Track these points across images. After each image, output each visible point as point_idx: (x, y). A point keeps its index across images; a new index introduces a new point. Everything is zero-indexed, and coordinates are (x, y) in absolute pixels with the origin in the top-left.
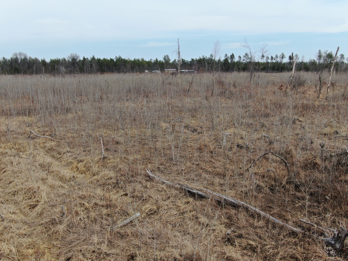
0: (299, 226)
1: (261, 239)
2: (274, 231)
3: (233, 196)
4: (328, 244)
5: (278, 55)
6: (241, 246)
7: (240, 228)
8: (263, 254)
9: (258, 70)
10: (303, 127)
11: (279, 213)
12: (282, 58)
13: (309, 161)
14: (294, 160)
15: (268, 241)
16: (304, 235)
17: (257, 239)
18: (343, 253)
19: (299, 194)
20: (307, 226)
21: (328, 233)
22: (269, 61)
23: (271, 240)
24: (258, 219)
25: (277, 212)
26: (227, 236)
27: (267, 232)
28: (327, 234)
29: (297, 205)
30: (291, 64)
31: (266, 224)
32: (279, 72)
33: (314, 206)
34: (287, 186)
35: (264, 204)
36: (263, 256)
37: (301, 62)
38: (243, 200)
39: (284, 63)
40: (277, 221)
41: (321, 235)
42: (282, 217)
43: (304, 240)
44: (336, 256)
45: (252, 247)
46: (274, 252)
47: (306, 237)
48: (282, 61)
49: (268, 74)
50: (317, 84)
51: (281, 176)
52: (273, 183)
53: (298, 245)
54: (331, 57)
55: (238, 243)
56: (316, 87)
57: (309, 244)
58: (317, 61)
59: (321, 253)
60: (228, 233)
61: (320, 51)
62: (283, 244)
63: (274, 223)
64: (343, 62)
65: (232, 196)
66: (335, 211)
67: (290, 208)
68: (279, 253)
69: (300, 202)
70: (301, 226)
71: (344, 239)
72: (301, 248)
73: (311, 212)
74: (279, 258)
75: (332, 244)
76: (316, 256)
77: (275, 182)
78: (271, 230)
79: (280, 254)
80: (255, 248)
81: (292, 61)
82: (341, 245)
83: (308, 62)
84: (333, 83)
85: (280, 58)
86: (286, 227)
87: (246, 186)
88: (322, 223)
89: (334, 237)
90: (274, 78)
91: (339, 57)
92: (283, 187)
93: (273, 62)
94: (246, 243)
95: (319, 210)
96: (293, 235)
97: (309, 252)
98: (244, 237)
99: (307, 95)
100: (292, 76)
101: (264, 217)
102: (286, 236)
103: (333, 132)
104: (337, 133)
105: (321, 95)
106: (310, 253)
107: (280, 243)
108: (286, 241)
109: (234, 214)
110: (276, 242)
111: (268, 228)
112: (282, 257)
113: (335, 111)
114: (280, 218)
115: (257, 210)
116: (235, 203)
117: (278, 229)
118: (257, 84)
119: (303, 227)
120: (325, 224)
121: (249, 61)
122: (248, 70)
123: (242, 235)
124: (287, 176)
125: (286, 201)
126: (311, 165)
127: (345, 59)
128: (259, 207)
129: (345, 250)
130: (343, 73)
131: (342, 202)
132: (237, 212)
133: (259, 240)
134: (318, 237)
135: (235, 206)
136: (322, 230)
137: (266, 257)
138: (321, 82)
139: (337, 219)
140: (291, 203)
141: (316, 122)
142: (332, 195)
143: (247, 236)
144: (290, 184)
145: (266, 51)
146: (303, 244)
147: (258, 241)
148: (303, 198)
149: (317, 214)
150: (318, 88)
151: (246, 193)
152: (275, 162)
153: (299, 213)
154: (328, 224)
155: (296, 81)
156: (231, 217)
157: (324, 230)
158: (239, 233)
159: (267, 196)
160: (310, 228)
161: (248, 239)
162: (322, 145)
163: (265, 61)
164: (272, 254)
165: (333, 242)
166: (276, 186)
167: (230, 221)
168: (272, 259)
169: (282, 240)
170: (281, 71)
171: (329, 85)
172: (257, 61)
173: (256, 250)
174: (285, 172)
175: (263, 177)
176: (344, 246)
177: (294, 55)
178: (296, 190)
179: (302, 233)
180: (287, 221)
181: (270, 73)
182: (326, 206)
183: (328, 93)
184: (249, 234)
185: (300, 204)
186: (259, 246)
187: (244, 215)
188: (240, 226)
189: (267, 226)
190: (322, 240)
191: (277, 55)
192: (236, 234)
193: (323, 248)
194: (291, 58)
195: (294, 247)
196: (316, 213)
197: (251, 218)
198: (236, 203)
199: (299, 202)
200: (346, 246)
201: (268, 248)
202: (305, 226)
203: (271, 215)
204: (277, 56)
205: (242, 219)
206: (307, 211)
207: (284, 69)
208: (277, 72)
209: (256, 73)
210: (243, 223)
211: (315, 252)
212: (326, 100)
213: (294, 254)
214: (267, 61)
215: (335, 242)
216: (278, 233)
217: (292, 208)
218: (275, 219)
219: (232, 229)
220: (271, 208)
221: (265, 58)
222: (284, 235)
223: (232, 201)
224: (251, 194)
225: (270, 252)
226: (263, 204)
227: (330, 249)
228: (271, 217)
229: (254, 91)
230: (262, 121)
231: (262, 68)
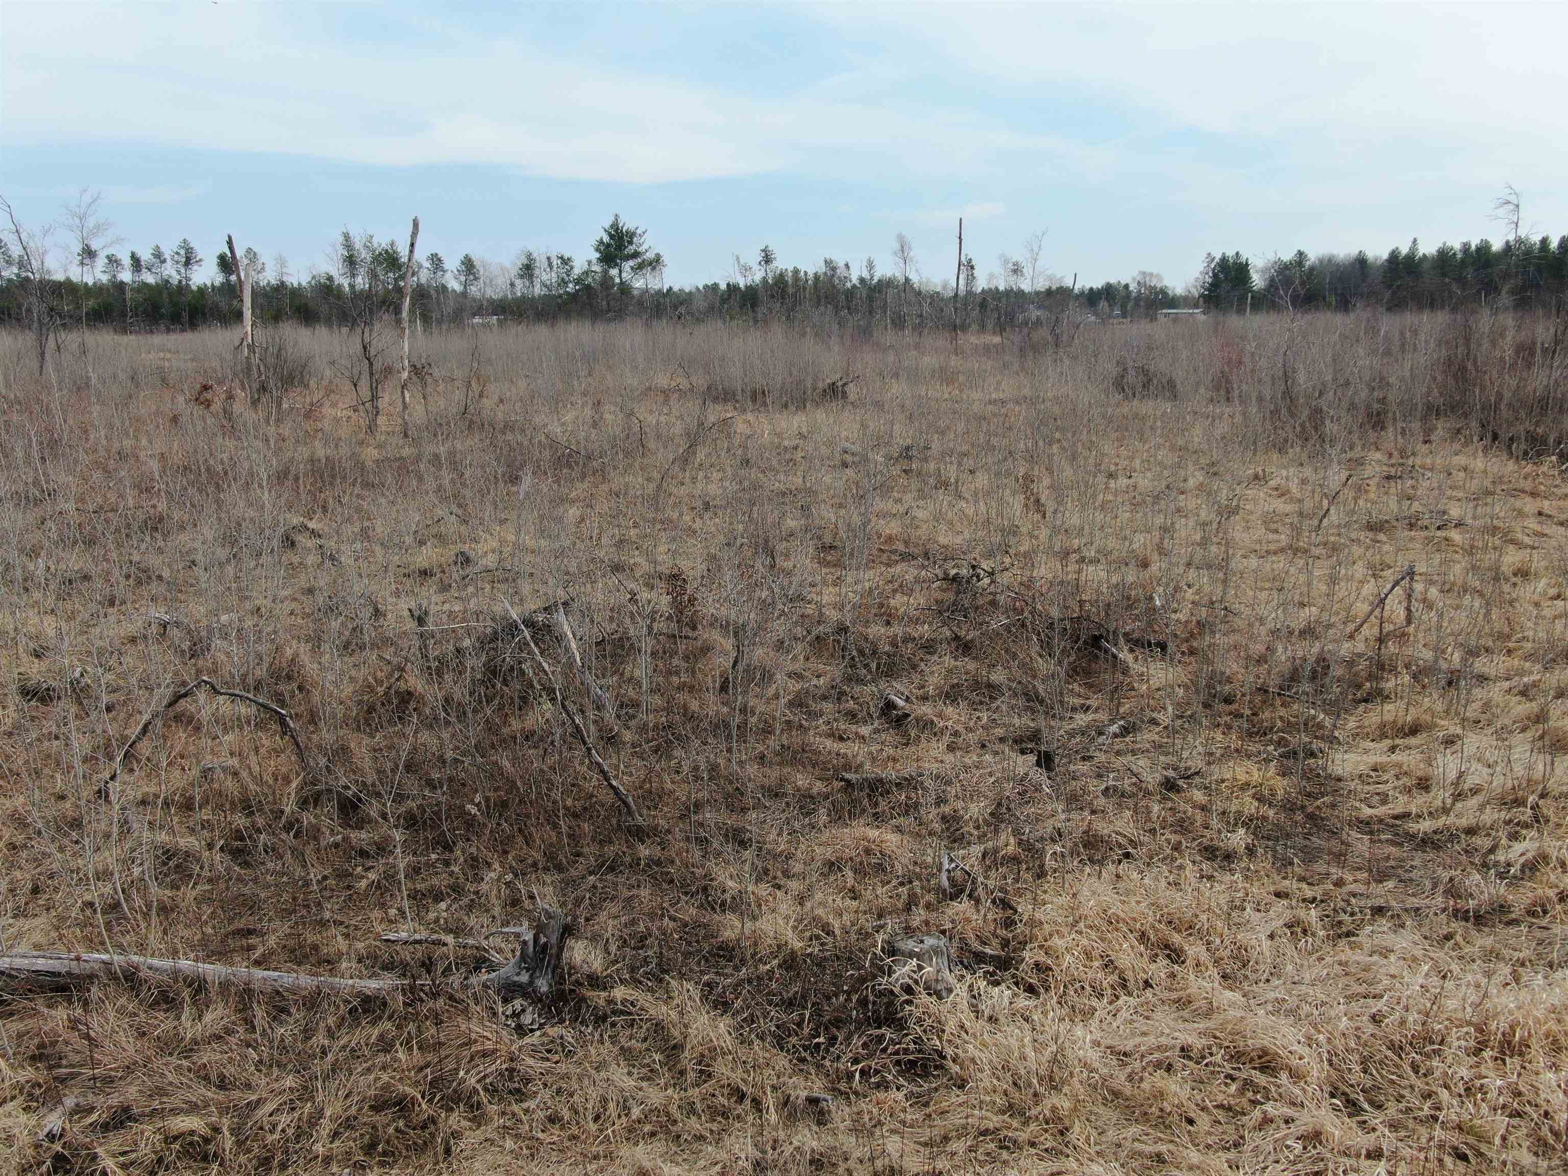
0: (385, 968)
1: (226, 1089)
2: (282, 1030)
3: (43, 941)
4: (509, 991)
5: (163, 249)
6: (132, 1163)
7: (109, 1081)
8: (249, 1151)
9: (72, 321)
10: (332, 558)
11: (291, 943)
12: (188, 262)
13: (380, 690)
14: (316, 698)
15: (263, 1082)
16: (413, 994)
17: (209, 1094)
18: (566, 1002)
19: (361, 837)
20: (419, 955)
21: (500, 951)
22: (126, 276)
23: (276, 1071)
24: (195, 1003)
25: (283, 942)
26: (49, 1148)
27: (248, 1045)
28: (496, 957)
29: (364, 883)
30: (231, 291)
31: (240, 1011)
32: (183, 331)
33: (430, 865)
34: (307, 818)
35: (214, 927)
36: (250, 1160)
37: (273, 282)
38: (103, 943)
39: (199, 288)
40: (285, 980)
41: (477, 969)
42: (306, 956)
43: (417, 1014)
44: (544, 1024)
45: (191, 1144)
46: (299, 1119)
47: (422, 1001)
48: (188, 279)
49: (130, 339)
50: (356, 371)
51: (271, 782)
52: (240, 821)
53: (398, 1046)
54: (394, 265)
55: (114, 1156)
56: (355, 385)
57: (438, 1023)
58: (345, 283)
59: (490, 1036)
60: (51, 1131)
61: (347, 237)
62: (335, 1068)
63: (278, 992)
64: (444, 287)
65: (37, 946)
66: (510, 858)
67: (337, 907)
68: (321, 1113)
69: (373, 867)
70: (392, 963)
71: (561, 949)
72: (410, 1049)
73: (423, 895)
74: (328, 1135)
75: (520, 985)
76: (472, 1059)
77: (247, 816)
78: (269, 1031)
79: (328, 1114)
80: (207, 1141)
81: (233, 278)
82: (553, 977)
83: (304, 284)
84: (419, 366)
85: (177, 262)
86: (332, 989)
87: (104, 875)
88: (472, 921)
89: (523, 957)
90: (162, 355)
91: (427, 264)
92: (288, 827)
93: (146, 285)
94: (158, 1137)
95: (453, 872)
96: (369, 1011)
97: (443, 1053)
98: (143, 1115)
99: (326, 424)
100: (245, 343)
101: (225, 986)
102: (339, 1027)
103: (450, 561)
104: (468, 560)
105: (381, 420)
106: (447, 1057)
107: (318, 1067)
108: (344, 1047)
109: (66, 1023)
110: (299, 1072)
111: (254, 1028)
112: (341, 1124)
113: (447, 477)
114: (299, 964)
115: (185, 964)
116: (60, 974)
117: (297, 1014)
118: (81, 387)
119: (401, 962)
120: (486, 921)
121: (18, 275)
122: (18, 320)
123: (126, 1109)
124: (298, 775)
125: (314, 882)
126: (390, 702)
127: (448, 275)
128: (193, 948)
129: (571, 991)
130: (448, 330)
131: (528, 816)
132: (79, 1011)
133: (221, 1096)
134: (466, 979)
135: (62, 989)
136: (477, 948)
137: (266, 1159)
138: (371, 364)
139: (521, 887)
140: (337, 885)
141: (379, 530)
142: (487, 799)
143: (156, 1104)
144: (315, 808)
145: (98, 227)
146: (414, 1032)
147: (219, 1105)
148: (383, 848)
149: (448, 893)
150: (365, 393)
151: (115, 906)
152: (232, 728)
153: (376, 914)
154: (494, 917)
155: (265, 366)
156: (54, 1044)
157: (484, 943)
158: (110, 1107)
159: (222, 886)
160: (430, 958)
161: (162, 1119)
162: (417, 614)
163: (105, 278)
164: (290, 1132)
165: (524, 978)
166: (259, 831)
167: (50, 1068)
168: (296, 1152)
169: (324, 1053)
170: (193, 325)
171: (405, 375)
172: (59, 277)
173: (212, 1148)
174: (286, 761)
175: (188, 806)
176: (562, 977)
177: (239, 253)
178: (346, 825)
179: (403, 990)
180: (330, 963)
181: (136, 332)
182: (473, 850)
183: (405, 406)
184: (161, 1092)
185: (372, 876)
186: (226, 1124)
187: (121, 1011)
188: (111, 1069)
189: (245, 1020)
190: (485, 986)
191: (157, 247)
192: (94, 1117)
193: (495, 1014)
194: (227, 264)
195: (381, 1059)
196: (442, 893)
197: (161, 1015)
198: (63, 971)
199: (368, 869)
200: (570, 975)
201: (271, 1115)
202: (408, 958)
203: (257, 963)
204: (158, 255)
205: (113, 1031)
206: (405, 893)
207: (204, 314)
208: (174, 331)
209: (63, 336)
210: (124, 1050)
211: (469, 1043)
212: (406, 435)
213: (386, 1087)
214: (114, 276)
215: (531, 976)
216: (305, 1031)
217: (344, 901)
218: (277, 974)
219: (70, 1102)
220: (250, 932)
221: (101, 262)
222: (329, 1029)
223: (42, 964)
224: (138, 902)
225: (280, 1128)
226: (210, 931)
227: (520, 1008)
228: (259, 973)
229: (71, 422)
230: (136, 558)
231: (93, 309)
